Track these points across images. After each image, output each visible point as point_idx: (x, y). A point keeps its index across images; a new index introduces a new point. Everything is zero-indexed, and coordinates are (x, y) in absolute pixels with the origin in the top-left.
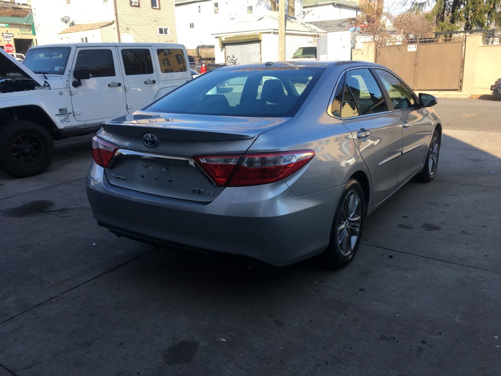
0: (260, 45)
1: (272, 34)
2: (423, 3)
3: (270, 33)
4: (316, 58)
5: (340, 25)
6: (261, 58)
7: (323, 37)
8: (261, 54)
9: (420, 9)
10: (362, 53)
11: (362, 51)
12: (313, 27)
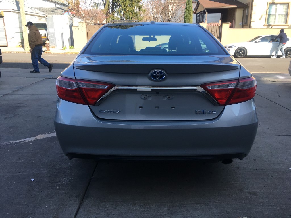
0: (3, 19)
1: (12, 12)
2: (99, 3)
3: (10, 12)
4: (46, 30)
5: (53, 11)
6: (5, 29)
7: (50, 17)
8: (4, 26)
9: (98, 6)
10: (79, 29)
11: (78, 28)
12: (37, 11)
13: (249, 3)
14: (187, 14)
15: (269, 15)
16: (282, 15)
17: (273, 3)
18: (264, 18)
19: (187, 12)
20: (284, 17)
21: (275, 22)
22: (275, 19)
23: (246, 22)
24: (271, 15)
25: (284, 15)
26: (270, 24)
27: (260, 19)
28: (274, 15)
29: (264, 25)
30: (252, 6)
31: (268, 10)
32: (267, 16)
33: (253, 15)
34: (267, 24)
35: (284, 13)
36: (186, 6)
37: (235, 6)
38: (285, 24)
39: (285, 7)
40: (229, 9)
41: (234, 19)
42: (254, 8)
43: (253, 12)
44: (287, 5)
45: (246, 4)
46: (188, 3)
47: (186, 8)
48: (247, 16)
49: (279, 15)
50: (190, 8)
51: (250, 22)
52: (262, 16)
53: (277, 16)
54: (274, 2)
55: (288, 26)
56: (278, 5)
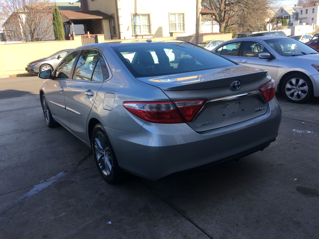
13: (114, 14)
14: (57, 26)
15: (134, 26)
16: (145, 25)
17: (136, 15)
18: (131, 28)
19: (56, 23)
20: (147, 27)
21: (140, 32)
22: (140, 29)
23: (115, 33)
24: (136, 25)
25: (147, 25)
26: (137, 34)
27: (128, 29)
28: (139, 26)
29: (132, 36)
30: (118, 18)
31: (133, 21)
32: (133, 27)
33: (121, 26)
34: (135, 35)
35: (147, 24)
36: (53, 17)
37: (101, 17)
38: (149, 34)
39: (146, 18)
40: (93, 20)
41: (102, 30)
42: (120, 19)
43: (120, 23)
44: (148, 16)
45: (110, 15)
46: (55, 14)
47: (54, 19)
48: (114, 27)
49: (143, 25)
50: (59, 19)
51: (119, 33)
52: (129, 27)
53: (142, 27)
54: (137, 13)
55: (152, 35)
56: (141, 16)
